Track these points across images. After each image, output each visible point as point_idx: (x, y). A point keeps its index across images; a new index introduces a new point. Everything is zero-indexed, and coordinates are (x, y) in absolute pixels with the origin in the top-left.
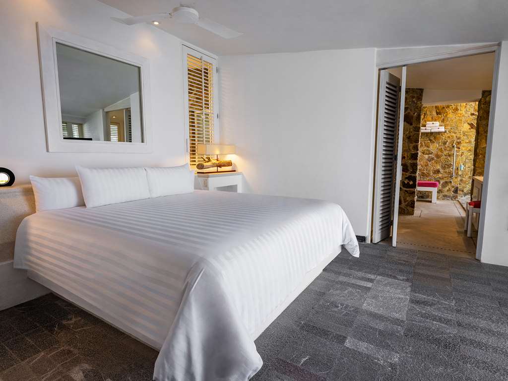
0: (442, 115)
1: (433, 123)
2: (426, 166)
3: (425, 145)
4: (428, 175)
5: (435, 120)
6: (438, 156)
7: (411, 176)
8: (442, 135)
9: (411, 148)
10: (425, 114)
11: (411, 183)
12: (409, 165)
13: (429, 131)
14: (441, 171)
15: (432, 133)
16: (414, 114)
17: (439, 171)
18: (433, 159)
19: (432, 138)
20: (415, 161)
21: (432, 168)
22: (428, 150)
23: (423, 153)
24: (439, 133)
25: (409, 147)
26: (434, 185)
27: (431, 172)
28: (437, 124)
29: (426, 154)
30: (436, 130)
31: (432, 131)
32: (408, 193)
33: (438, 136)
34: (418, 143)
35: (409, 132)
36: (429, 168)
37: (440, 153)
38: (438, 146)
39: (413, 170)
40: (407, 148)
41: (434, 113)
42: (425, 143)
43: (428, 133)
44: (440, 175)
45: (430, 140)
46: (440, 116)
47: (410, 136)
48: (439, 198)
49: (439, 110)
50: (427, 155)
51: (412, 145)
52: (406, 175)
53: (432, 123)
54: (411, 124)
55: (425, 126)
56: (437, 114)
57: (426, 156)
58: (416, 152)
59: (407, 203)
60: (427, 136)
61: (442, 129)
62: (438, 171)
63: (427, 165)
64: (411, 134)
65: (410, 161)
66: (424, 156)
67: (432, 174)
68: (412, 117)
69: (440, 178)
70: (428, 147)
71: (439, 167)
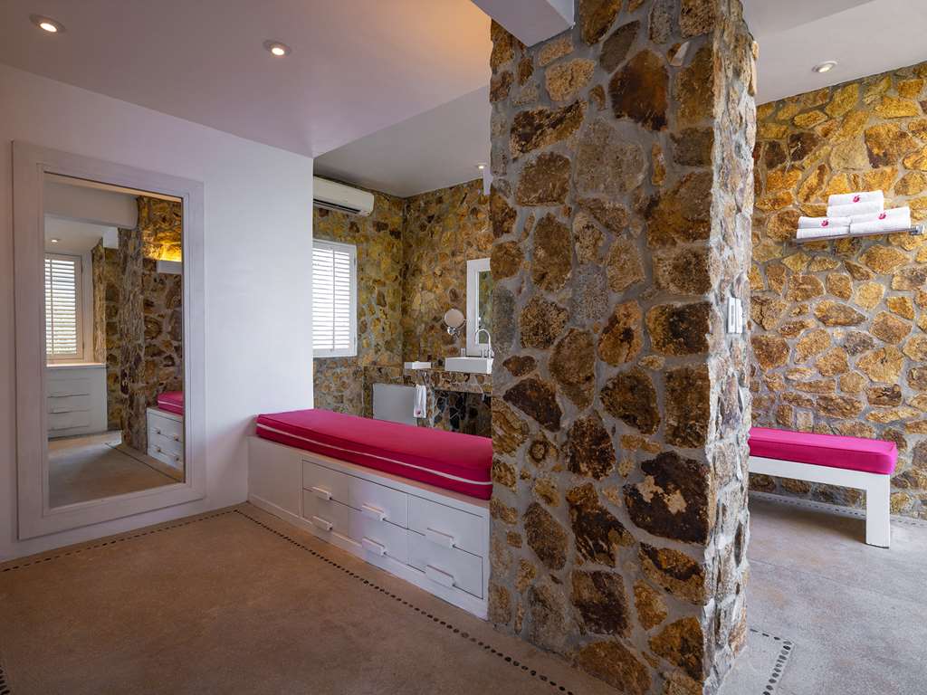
0: (899, 166)
1: (857, 200)
2: (836, 370)
3: (831, 290)
4: (849, 408)
5: (869, 188)
6: (888, 333)
7: (673, 456)
8: (901, 246)
9: (664, 272)
10: (821, 168)
11: (676, 503)
12: (657, 384)
13: (842, 231)
14: (908, 393)
15: (855, 241)
16: (673, 52)
17: (899, 395)
18: (865, 344)
19: (858, 261)
20: (689, 362)
21: (865, 383)
22: (844, 310)
23: (824, 320)
24: (887, 237)
25: (651, 268)
26: (872, 463)
27: (863, 398)
28: (876, 199)
29: (836, 324)
30: (873, 226)
31: (857, 228)
32: (658, 565)
33: (884, 250)
34: (706, 236)
35: (651, 172)
36: (851, 382)
37: (895, 321)
38: (884, 290)
39: (684, 417)
40: (643, 277)
41: (862, 161)
42: (827, 279)
43: (840, 240)
44: (904, 413)
45: (850, 269)
46: (888, 169)
47: (654, 202)
48: (907, 506)
49: (880, 146)
50: (839, 329)
51: (667, 256)
52: (645, 447)
53: (851, 196)
54: (659, 123)
55: (824, 214)
56: (875, 161)
57: (838, 334)
58: (692, 299)
59: (655, 631)
60: (835, 252)
61: (900, 218)
62: (893, 396)
63: (841, 369)
64: (664, 186)
65: (661, 361)
66: (829, 331)
67: (864, 405)
68: (663, 75)
69: (903, 424)
70: (842, 295)
71: (893, 377)
